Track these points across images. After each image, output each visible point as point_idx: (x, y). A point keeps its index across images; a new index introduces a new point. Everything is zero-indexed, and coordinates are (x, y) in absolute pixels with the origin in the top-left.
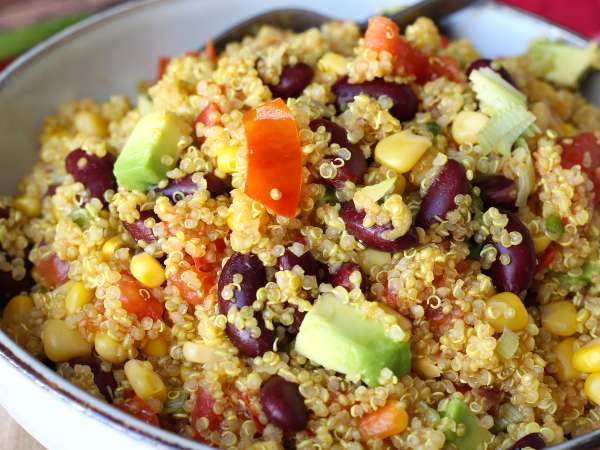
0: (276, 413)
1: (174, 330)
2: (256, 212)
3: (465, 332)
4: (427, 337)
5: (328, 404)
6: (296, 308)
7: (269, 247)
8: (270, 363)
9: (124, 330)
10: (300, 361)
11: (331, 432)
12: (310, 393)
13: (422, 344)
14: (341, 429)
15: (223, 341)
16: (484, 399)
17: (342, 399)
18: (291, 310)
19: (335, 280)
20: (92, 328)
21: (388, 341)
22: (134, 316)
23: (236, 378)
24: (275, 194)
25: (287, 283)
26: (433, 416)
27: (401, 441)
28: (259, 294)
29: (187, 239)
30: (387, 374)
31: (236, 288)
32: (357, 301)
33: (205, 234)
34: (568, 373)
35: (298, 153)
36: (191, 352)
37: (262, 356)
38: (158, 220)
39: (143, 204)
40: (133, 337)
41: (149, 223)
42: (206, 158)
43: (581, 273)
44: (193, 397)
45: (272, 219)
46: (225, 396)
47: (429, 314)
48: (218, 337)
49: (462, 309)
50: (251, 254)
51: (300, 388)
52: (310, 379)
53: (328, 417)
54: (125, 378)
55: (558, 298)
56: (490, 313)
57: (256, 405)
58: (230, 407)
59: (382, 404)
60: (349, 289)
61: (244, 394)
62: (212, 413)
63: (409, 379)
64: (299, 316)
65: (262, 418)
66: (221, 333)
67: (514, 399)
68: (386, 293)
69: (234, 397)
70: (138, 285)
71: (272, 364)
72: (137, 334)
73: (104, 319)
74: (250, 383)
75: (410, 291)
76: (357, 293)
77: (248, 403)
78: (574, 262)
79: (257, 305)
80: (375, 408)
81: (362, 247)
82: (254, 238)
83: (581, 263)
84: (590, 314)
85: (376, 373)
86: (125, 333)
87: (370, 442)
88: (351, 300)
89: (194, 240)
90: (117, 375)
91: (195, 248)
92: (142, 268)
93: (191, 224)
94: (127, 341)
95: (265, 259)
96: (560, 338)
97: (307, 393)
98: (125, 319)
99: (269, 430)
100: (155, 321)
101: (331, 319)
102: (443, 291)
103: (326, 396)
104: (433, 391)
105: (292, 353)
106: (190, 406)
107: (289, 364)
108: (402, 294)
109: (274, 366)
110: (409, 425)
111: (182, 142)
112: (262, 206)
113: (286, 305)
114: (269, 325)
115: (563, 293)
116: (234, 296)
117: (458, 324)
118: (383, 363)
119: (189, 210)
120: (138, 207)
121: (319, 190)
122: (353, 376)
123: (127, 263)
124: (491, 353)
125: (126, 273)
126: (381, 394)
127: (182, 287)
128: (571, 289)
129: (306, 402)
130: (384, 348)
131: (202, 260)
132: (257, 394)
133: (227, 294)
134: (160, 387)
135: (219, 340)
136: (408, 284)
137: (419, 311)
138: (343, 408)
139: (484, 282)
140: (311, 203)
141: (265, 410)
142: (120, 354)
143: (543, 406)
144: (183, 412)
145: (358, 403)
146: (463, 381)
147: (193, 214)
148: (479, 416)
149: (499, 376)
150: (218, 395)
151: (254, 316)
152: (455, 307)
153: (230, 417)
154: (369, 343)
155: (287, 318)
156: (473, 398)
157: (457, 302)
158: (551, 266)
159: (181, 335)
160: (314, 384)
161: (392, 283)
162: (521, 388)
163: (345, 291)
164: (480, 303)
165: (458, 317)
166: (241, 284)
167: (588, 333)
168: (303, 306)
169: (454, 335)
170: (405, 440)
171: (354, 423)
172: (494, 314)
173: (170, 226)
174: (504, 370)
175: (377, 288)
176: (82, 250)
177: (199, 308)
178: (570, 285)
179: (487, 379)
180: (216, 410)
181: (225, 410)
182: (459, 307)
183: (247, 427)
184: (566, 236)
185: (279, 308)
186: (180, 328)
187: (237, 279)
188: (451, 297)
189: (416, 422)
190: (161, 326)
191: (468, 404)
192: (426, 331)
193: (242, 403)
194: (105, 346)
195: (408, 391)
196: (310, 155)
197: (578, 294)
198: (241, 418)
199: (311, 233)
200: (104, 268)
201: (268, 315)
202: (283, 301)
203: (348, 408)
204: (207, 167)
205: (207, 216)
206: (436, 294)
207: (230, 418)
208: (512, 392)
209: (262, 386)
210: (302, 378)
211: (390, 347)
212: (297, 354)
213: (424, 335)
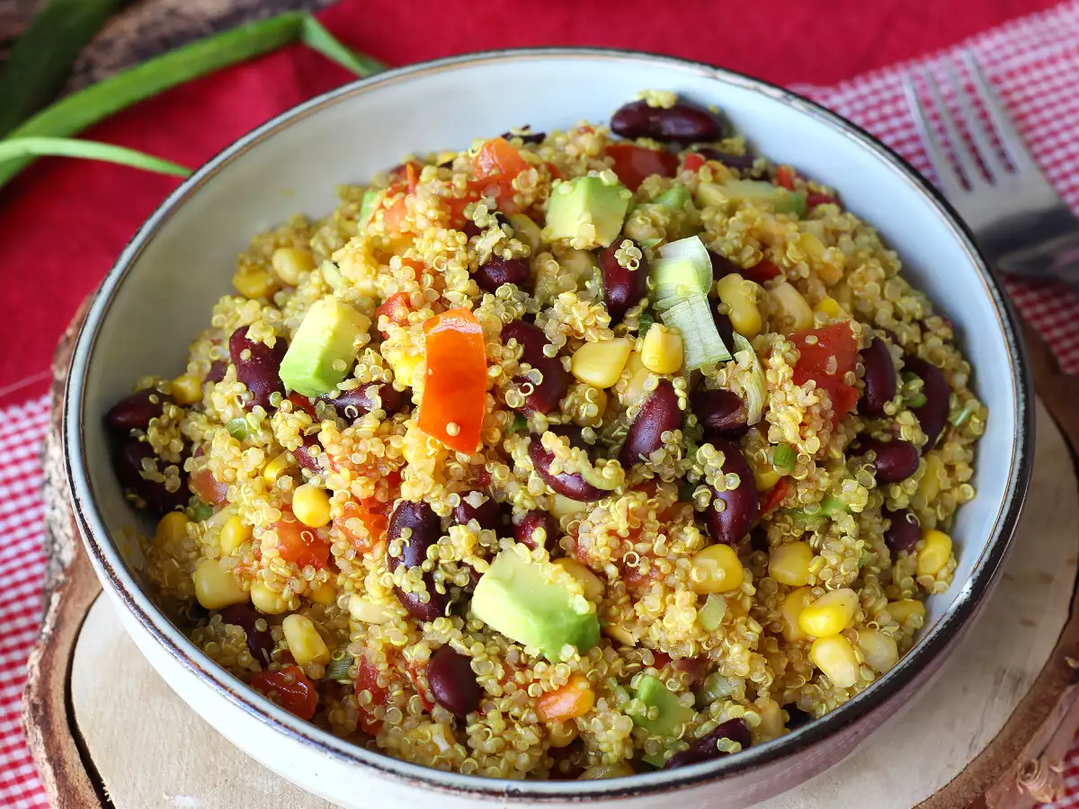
0: (443, 696)
1: (340, 580)
2: (432, 451)
3: (663, 600)
4: (622, 601)
5: (502, 682)
6: (472, 568)
7: (443, 494)
8: (441, 630)
9: (283, 581)
10: (476, 625)
11: (505, 715)
12: (483, 669)
13: (614, 610)
14: (516, 711)
15: (391, 601)
16: (684, 673)
17: (519, 677)
18: (466, 570)
19: (517, 533)
20: (248, 576)
21: (572, 612)
22: (294, 565)
23: (403, 647)
24: (452, 429)
25: (460, 540)
26: (622, 696)
27: (585, 724)
28: (430, 551)
29: (353, 478)
30: (569, 652)
31: (404, 543)
32: (541, 561)
33: (376, 468)
34: (793, 634)
35: (484, 375)
36: (357, 608)
37: (433, 622)
38: (323, 449)
39: (307, 428)
40: (292, 590)
41: (313, 451)
42: (385, 364)
43: (818, 509)
44: (357, 662)
45: (451, 457)
46: (390, 666)
47: (625, 572)
48: (386, 596)
49: (662, 571)
50: (423, 502)
51: (472, 664)
52: (484, 652)
53: (502, 697)
54: (283, 638)
55: (790, 539)
56: (694, 575)
57: (423, 682)
58: (397, 679)
59: (563, 682)
60: (531, 547)
61: (411, 666)
62: (376, 686)
63: (597, 652)
64: (475, 576)
65: (429, 696)
66: (388, 592)
67: (721, 670)
68: (576, 549)
69: (400, 668)
70: (300, 526)
71: (443, 632)
72: (298, 586)
73: (260, 568)
74: (417, 654)
75: (601, 551)
76: (541, 552)
77: (415, 676)
78: (809, 498)
79: (427, 566)
80: (555, 688)
81: (552, 491)
82: (426, 486)
83: (820, 497)
84: (825, 563)
85: (557, 648)
86: (284, 583)
87: (549, 725)
88: (533, 560)
89: (361, 480)
90: (275, 635)
91: (362, 488)
92: (305, 506)
93: (359, 459)
94: (286, 592)
95: (438, 508)
96: (789, 590)
97: (479, 669)
98: (283, 570)
99: (437, 711)
100: (317, 569)
101: (508, 583)
102: (642, 547)
103: (500, 673)
104: (627, 662)
105: (468, 616)
106: (354, 672)
107: (464, 630)
108: (592, 552)
109: (445, 634)
110: (595, 705)
111: (358, 342)
112: (438, 442)
113: (460, 564)
114: (440, 589)
115: (797, 533)
116: (402, 554)
117: (657, 587)
118: (565, 638)
119: (357, 440)
120: (301, 433)
121: (505, 419)
122: (533, 651)
123: (290, 495)
124: (690, 626)
125: (287, 508)
126: (562, 672)
127: (346, 532)
128: (807, 529)
129: (478, 680)
130: (566, 622)
131: (371, 500)
132: (424, 666)
133: (394, 550)
134: (322, 650)
135: (387, 600)
136: (598, 542)
137: (612, 571)
138: (519, 686)
139: (691, 535)
140: (497, 434)
141: (431, 688)
142: (278, 606)
143: (756, 679)
144: (347, 677)
145: (537, 681)
146: (663, 651)
147: (361, 446)
148: (678, 693)
149: (704, 646)
150: (383, 667)
151: (423, 579)
152: (654, 567)
153: (396, 692)
154: (548, 615)
155: (461, 579)
156: (670, 675)
157: (658, 562)
158: (782, 504)
159: (348, 585)
160: (489, 659)
161: (584, 539)
162: (729, 659)
163: (527, 549)
164: (684, 562)
165: (656, 579)
166: (409, 540)
167: (823, 585)
168: (480, 565)
169: (651, 603)
170: (589, 722)
171: (532, 704)
172: (699, 577)
173: (335, 459)
174: (710, 639)
175: (566, 542)
176: (241, 475)
177: (367, 556)
178: (806, 525)
179: (690, 651)
180: (380, 683)
181: (391, 683)
182: (658, 568)
183: (414, 703)
184: (799, 468)
185: (452, 568)
186: (346, 577)
187: (406, 534)
188: (650, 555)
189: (602, 703)
190: (325, 575)
191: (664, 682)
192: (620, 593)
193: (409, 675)
194: (262, 598)
195: (595, 667)
196: (497, 378)
197: (816, 532)
198: (408, 691)
199: (496, 472)
200: (262, 504)
201: (439, 576)
202: (458, 559)
203: (525, 687)
204: (385, 377)
205: (377, 449)
206: (634, 550)
207: (395, 694)
208: (721, 662)
209: (432, 656)
210: (475, 650)
211: (573, 621)
212: (473, 617)
213: (618, 598)
